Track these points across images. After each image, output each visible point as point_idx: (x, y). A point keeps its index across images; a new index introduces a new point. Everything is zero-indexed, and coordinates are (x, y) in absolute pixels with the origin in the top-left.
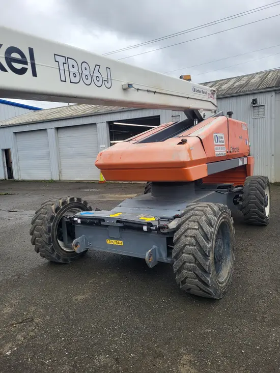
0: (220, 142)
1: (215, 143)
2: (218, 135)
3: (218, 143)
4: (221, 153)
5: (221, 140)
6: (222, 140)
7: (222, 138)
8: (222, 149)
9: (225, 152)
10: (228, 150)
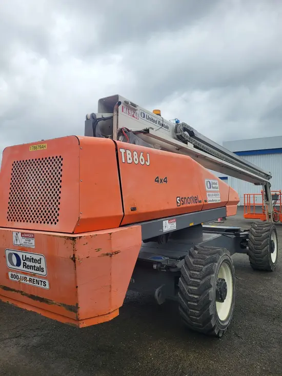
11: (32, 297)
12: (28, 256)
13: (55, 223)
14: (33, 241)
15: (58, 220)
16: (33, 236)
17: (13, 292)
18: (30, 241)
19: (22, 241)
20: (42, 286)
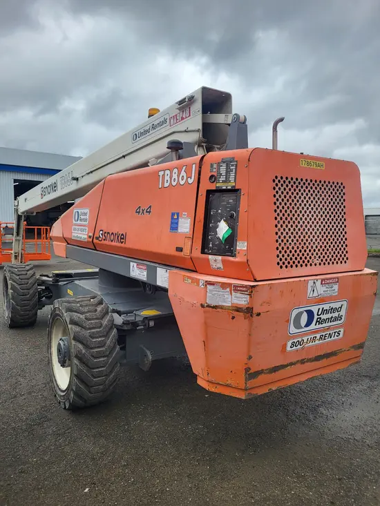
0: (81, 220)
1: (74, 222)
2: (79, 211)
3: (79, 222)
4: (81, 235)
5: (82, 217)
6: (85, 217)
7: (85, 214)
8: (82, 230)
9: (86, 237)
10: (91, 234)
11: (318, 358)
12: (326, 307)
13: (345, 262)
14: (336, 287)
15: (347, 258)
16: (338, 280)
17: (289, 367)
18: (332, 287)
19: (321, 290)
20: (336, 337)
